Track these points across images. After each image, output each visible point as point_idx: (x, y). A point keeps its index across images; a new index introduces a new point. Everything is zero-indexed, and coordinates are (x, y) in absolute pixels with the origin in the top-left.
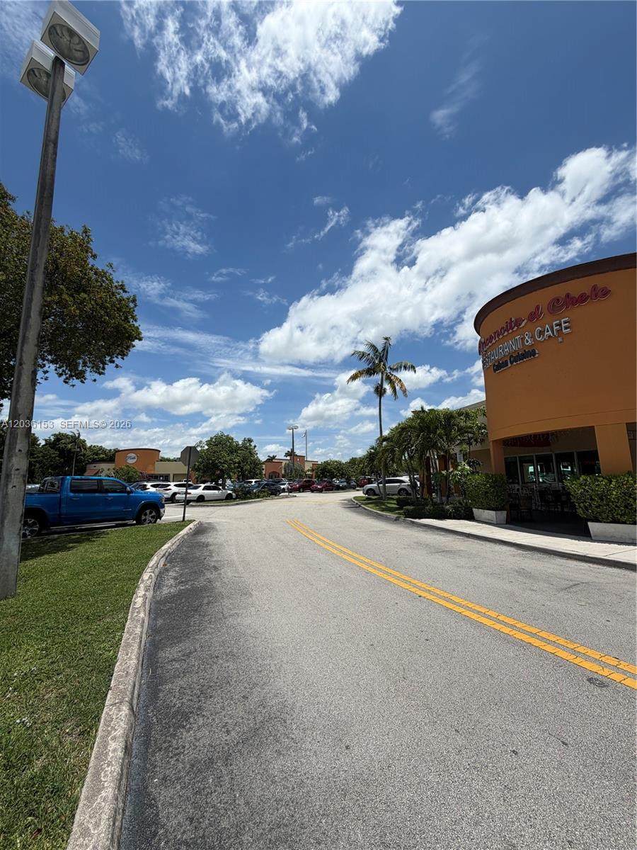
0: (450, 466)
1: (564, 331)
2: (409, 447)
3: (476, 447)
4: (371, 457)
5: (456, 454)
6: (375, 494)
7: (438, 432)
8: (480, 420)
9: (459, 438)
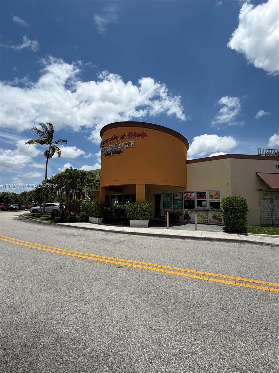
0: (81, 198)
1: (132, 146)
2: (61, 187)
3: (94, 190)
4: (38, 191)
5: (85, 192)
6: (38, 212)
7: (78, 180)
8: (97, 178)
9: (87, 185)
